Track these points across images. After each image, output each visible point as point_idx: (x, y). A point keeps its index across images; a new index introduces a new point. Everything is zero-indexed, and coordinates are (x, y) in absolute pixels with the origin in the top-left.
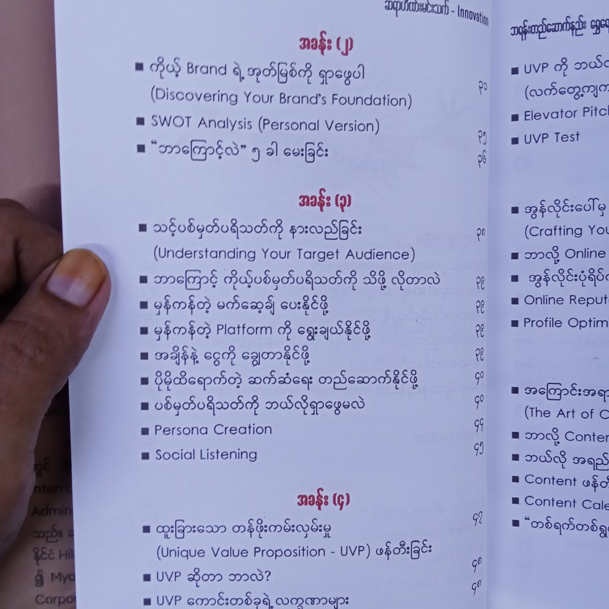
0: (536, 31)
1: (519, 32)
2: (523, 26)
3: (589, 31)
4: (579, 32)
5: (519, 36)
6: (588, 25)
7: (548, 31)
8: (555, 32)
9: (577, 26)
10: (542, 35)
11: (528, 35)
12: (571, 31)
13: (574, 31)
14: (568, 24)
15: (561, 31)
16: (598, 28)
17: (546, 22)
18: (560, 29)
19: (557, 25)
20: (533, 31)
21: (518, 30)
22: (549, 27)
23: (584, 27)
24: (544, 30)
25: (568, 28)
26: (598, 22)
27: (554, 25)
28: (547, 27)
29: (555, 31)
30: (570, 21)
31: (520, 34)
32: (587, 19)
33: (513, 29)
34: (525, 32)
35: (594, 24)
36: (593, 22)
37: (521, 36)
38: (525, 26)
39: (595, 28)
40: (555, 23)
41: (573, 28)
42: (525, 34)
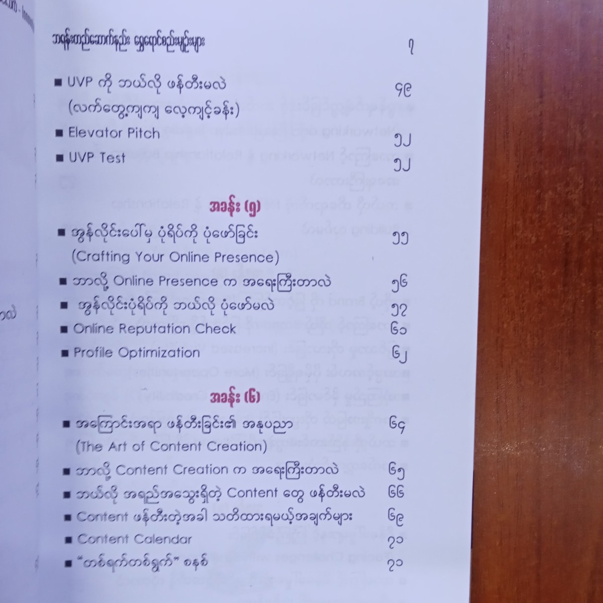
0: (79, 41)
1: (61, 41)
2: (65, 35)
3: (132, 47)
4: (123, 47)
5: (61, 45)
6: (132, 41)
7: (93, 42)
8: (99, 45)
9: (120, 41)
10: (85, 46)
11: (70, 44)
12: (114, 45)
13: (118, 45)
14: (111, 38)
15: (104, 43)
16: (142, 45)
17: (89, 33)
18: (103, 42)
19: (100, 38)
20: (76, 41)
21: (60, 38)
22: (92, 39)
23: (128, 43)
24: (87, 41)
25: (112, 42)
26: (142, 39)
27: (97, 38)
28: (90, 39)
29: (98, 43)
30: (113, 34)
31: (62, 42)
32: (131, 34)
33: (55, 37)
34: (68, 42)
35: (137, 40)
36: (137, 38)
37: (63, 45)
38: (67, 35)
39: (139, 45)
40: (98, 34)
41: (117, 43)
42: (68, 43)
